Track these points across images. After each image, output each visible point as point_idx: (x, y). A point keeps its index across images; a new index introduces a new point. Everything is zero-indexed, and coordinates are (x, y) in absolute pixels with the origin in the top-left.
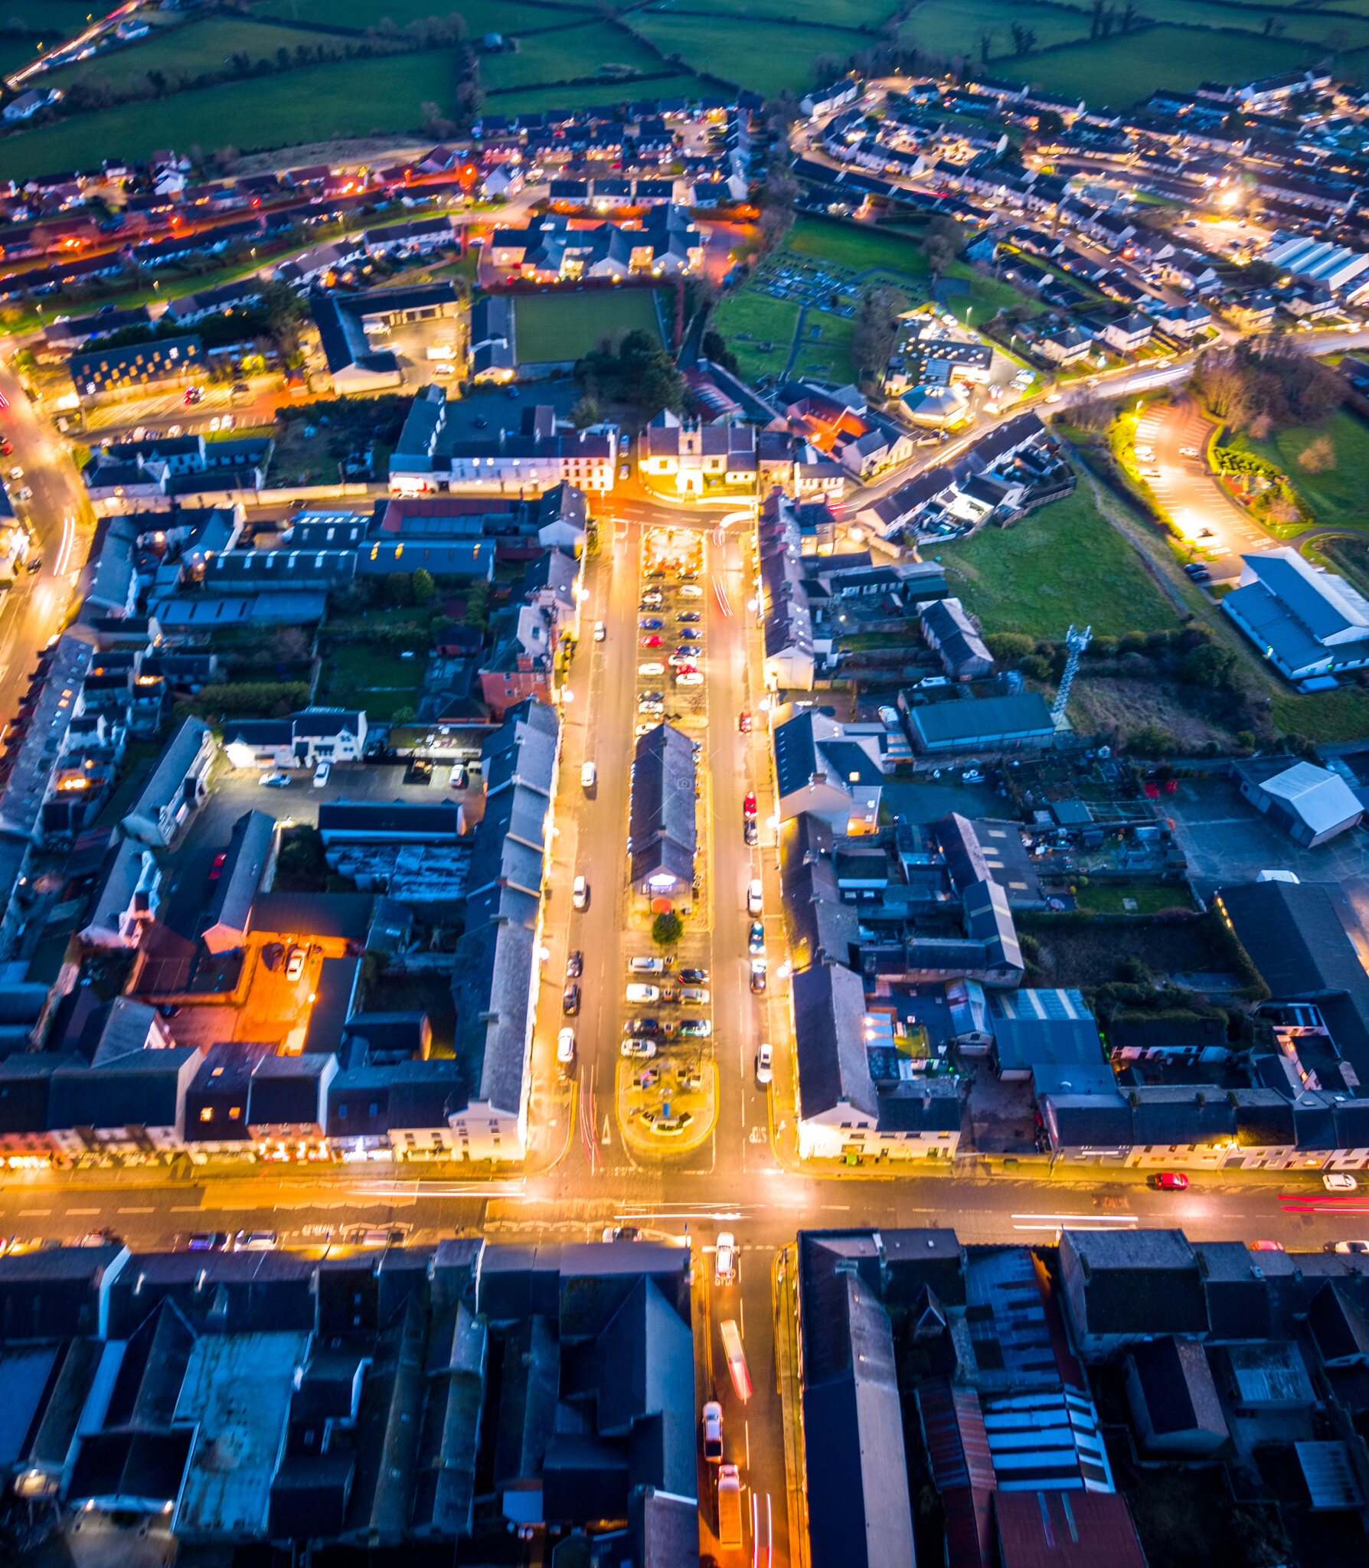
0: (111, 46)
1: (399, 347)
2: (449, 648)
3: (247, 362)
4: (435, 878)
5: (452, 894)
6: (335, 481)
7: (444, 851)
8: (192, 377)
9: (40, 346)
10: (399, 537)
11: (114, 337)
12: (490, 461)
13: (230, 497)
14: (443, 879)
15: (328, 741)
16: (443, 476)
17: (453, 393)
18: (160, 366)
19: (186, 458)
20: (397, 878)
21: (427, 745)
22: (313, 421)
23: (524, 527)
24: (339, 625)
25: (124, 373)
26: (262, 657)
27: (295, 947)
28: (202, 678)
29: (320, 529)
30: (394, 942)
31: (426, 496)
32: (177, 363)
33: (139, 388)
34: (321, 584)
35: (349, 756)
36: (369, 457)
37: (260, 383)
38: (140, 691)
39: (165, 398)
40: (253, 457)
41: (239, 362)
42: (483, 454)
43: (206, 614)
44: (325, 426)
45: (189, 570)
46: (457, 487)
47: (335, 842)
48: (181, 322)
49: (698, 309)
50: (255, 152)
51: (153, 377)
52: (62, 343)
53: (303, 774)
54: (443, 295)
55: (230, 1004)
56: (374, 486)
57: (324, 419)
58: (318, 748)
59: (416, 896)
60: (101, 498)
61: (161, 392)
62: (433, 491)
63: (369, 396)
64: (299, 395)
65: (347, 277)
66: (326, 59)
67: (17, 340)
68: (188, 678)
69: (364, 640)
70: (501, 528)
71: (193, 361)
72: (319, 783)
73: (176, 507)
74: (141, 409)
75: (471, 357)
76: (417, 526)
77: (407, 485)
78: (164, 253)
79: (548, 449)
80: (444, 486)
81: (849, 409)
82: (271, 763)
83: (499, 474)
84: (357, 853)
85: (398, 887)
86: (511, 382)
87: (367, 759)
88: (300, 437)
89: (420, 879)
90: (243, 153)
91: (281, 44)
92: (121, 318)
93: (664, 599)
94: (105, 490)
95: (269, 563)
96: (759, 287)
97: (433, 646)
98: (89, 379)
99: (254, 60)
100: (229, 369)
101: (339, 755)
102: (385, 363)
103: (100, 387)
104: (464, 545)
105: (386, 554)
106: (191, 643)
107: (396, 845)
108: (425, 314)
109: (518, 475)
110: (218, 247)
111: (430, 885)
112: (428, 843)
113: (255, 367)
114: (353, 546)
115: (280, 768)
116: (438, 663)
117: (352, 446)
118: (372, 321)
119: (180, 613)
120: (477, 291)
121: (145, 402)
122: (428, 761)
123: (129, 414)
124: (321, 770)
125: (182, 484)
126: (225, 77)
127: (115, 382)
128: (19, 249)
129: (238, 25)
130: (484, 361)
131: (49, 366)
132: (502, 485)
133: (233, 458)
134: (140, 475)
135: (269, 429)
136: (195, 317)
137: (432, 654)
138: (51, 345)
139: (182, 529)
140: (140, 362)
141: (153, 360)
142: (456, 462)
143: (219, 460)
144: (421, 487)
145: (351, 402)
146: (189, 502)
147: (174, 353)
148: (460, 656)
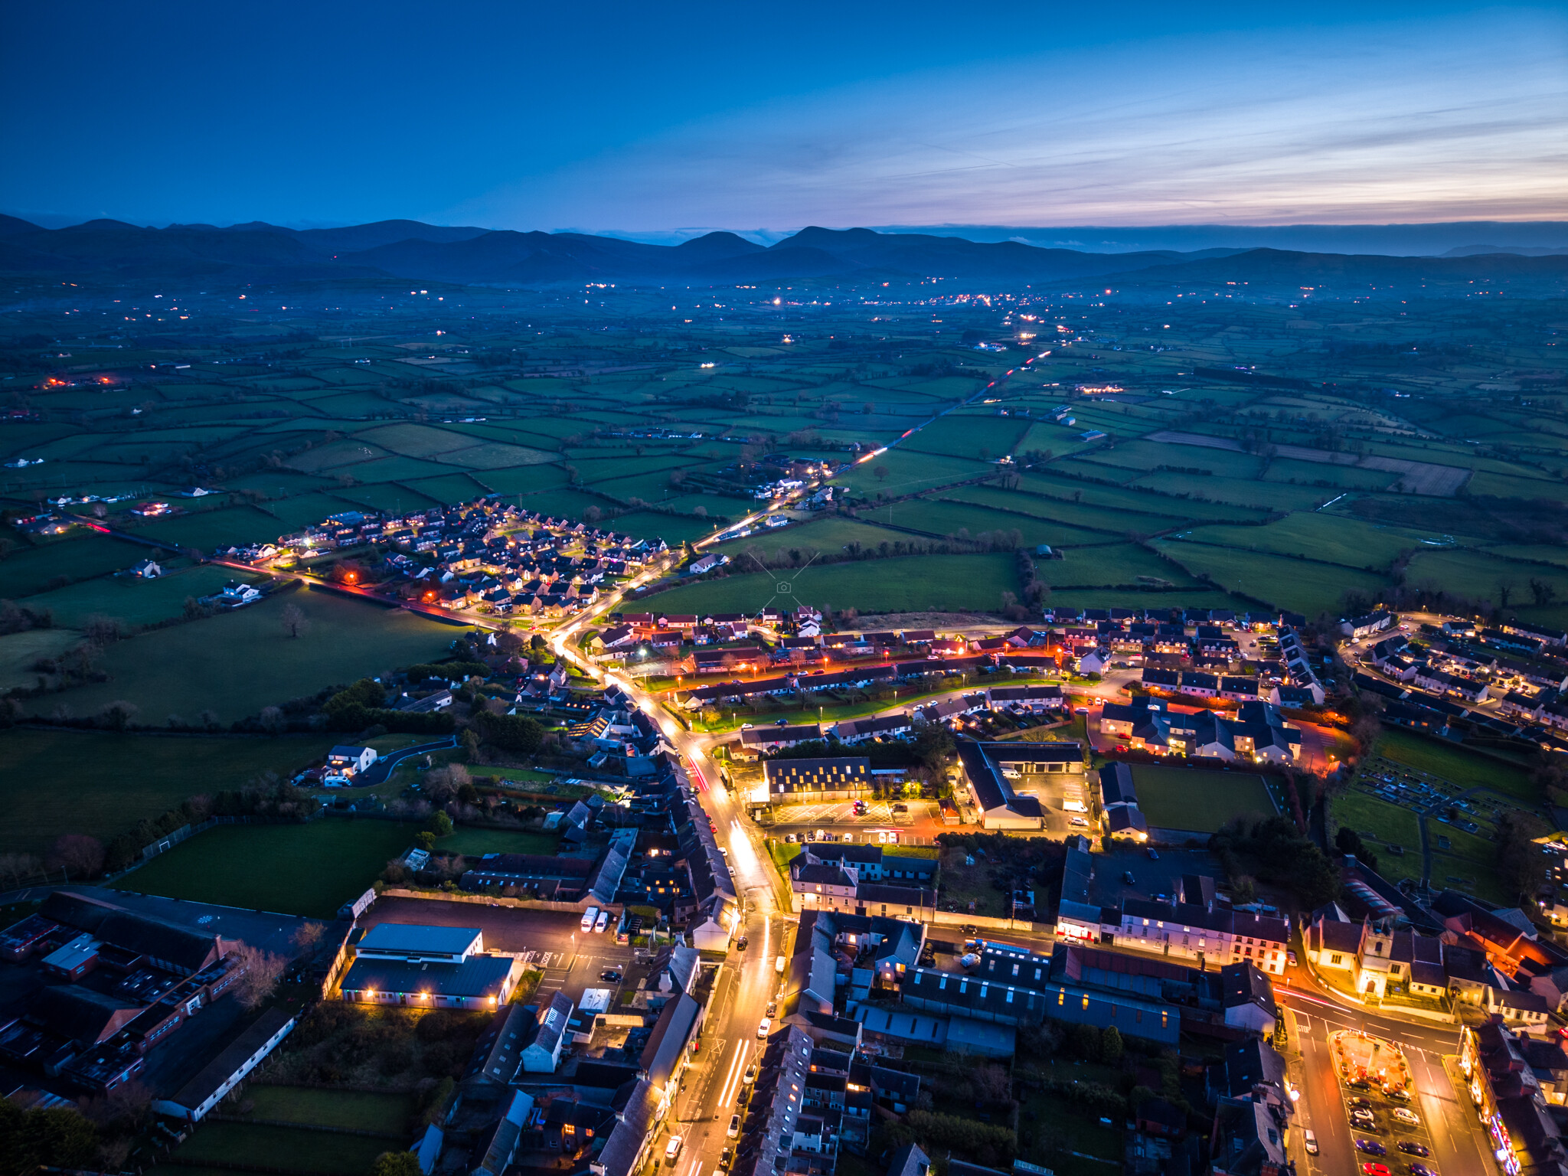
0: (763, 530)
1: (1033, 790)
2: (1150, 1123)
3: (907, 787)
6: (1005, 914)
8: (860, 791)
9: (735, 745)
10: (1083, 986)
11: (797, 747)
12: (1160, 924)
13: (909, 911)
16: (1110, 929)
17: (1097, 845)
18: (836, 778)
19: (868, 866)
22: (971, 852)
23: (1206, 1000)
24: (1031, 1070)
25: (808, 779)
28: (908, 1098)
29: (1004, 962)
31: (1089, 945)
32: (850, 778)
33: (818, 794)
34: (1010, 1020)
36: (1031, 894)
37: (916, 806)
38: (851, 1099)
39: (836, 806)
40: (922, 876)
41: (901, 785)
42: (1154, 916)
43: (900, 1028)
44: (982, 857)
45: (878, 978)
46: (1121, 941)
48: (845, 742)
49: (1314, 802)
50: (869, 614)
51: (830, 787)
52: (753, 746)
54: (1070, 754)
56: (1040, 926)
57: (981, 851)
60: (803, 891)
61: (834, 800)
62: (1096, 941)
63: (1022, 835)
64: (950, 824)
65: (973, 724)
66: (913, 552)
67: (714, 737)
68: (895, 1095)
69: (1060, 1093)
71: (862, 778)
73: (861, 911)
74: (818, 812)
75: (1105, 815)
76: (1097, 978)
77: (1071, 931)
78: (819, 685)
79: (1220, 924)
80: (1107, 938)
83: (1167, 938)
86: (1148, 844)
88: (961, 864)
90: (860, 614)
91: (884, 540)
92: (798, 733)
93: (1377, 1119)
94: (807, 884)
95: (963, 989)
97: (1132, 1118)
98: (781, 780)
99: (863, 548)
100: (892, 790)
102: (1029, 807)
103: (789, 789)
104: (1151, 1010)
105: (1073, 1002)
108: (1052, 768)
109: (1186, 942)
110: (860, 684)
113: (912, 792)
114: (1039, 986)
116: (1139, 1139)
117: (1014, 882)
118: (1008, 768)
120: (1095, 755)
121: (820, 807)
123: (808, 815)
125: (869, 891)
126: (841, 558)
127: (800, 786)
128: (708, 666)
129: (849, 524)
130: (1119, 820)
131: (739, 763)
132: (1166, 948)
133: (904, 874)
134: (840, 876)
135: (931, 851)
136: (854, 740)
137: (1131, 1126)
138: (745, 746)
139: (873, 935)
140: (822, 773)
141: (831, 773)
142: (1126, 918)
143: (892, 873)
144: (1085, 935)
145: (1006, 839)
146: (874, 909)
147: (848, 769)
148: (1161, 1136)
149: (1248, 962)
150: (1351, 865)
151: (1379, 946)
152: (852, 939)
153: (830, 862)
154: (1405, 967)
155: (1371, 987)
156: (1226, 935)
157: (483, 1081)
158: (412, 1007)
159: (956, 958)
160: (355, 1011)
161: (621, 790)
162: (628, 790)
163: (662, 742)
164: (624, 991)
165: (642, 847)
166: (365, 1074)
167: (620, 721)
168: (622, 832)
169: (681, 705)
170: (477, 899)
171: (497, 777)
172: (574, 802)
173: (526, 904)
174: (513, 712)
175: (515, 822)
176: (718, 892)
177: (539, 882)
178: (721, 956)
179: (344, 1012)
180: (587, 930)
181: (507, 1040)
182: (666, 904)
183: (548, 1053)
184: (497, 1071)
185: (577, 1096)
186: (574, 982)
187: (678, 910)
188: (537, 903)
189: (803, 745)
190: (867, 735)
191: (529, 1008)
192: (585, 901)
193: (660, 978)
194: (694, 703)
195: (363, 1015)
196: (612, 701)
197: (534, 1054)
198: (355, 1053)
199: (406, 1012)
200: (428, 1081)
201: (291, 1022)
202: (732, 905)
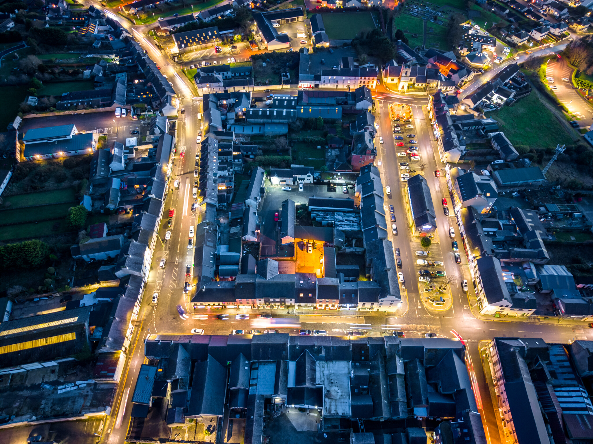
1: (285, 31)
2: (333, 145)
3: (236, 37)
4: (349, 223)
5: (356, 228)
6: (280, 83)
7: (350, 214)
8: (217, 42)
9: (157, 29)
10: (309, 105)
11: (185, 26)
12: (335, 77)
13: (244, 88)
14: (352, 224)
15: (303, 176)
16: (317, 82)
17: (311, 51)
18: (205, 38)
19: (225, 73)
20: (336, 222)
21: (334, 179)
22: (264, 61)
23: (350, 102)
24: (294, 136)
25: (194, 40)
26: (273, 147)
27: (308, 243)
28: (254, 153)
29: (281, 101)
30: (342, 242)
31: (311, 90)
32: (211, 37)
33: (199, 46)
34: (285, 121)
35: (308, 182)
36: (288, 74)
37: (240, 45)
38: (235, 157)
39: (208, 50)
40: (247, 73)
41: (233, 37)
42: (332, 75)
43: (248, 131)
44: (269, 62)
45: (237, 115)
46: (322, 86)
47: (313, 210)
48: (206, 20)
49: (388, 21)
51: (204, 42)
52: (166, 28)
53: (294, 187)
54: (298, 13)
55: (292, 260)
56: (292, 85)
57: (268, 60)
58: (299, 179)
59: (344, 229)
60: (202, 87)
61: (206, 48)
62: (313, 88)
63: (283, 51)
64: (255, 51)
65: (258, 5)
67: (147, 26)
68: (250, 153)
69: (304, 142)
70: (340, 102)
71: (216, 36)
72: (301, 190)
73: (226, 91)
74: (201, 54)
75: (313, 38)
76: (314, 101)
77: (304, 85)
79: (355, 74)
80: (317, 86)
81: (452, 60)
82: (285, 183)
83: (337, 82)
84: (321, 214)
85: (337, 225)
86: (330, 47)
87: (314, 183)
88: (261, 66)
89: (344, 223)
92: (184, 19)
93: (401, 129)
94: (203, 84)
95: (268, 113)
96: (407, 12)
97: (327, 144)
98: (182, 42)
100: (229, 40)
101: (306, 181)
102: (284, 39)
103: (186, 46)
104: (332, 108)
105: (306, 111)
106: (244, 141)
107: (334, 212)
108: (292, 20)
109: (344, 82)
111: (348, 225)
112: (344, 212)
113: (238, 39)
114: (294, 108)
115: (287, 185)
116: (330, 150)
117: (282, 70)
118: (275, 23)
119: (239, 130)
120: (308, 12)
121: (201, 52)
122: (335, 184)
123: (197, 56)
124: (301, 186)
125: (228, 83)
127: (191, 44)
130: (319, 39)
131: (162, 37)
132: (337, 86)
133: (240, 74)
134: (215, 79)
135: (249, 63)
136: (210, 19)
137: (327, 147)
138: (162, 29)
139: (232, 99)
140: (199, 36)
141: (203, 36)
142: (323, 77)
143: (235, 74)
144: (309, 86)
145: (277, 53)
146: (231, 90)
147: (210, 33)
148: (336, 148)
149: (364, 86)
150: (400, 44)
151: (406, 73)
152: (225, 102)
153: (210, 74)
154: (414, 78)
155: (403, 88)
156: (357, 77)
157: (98, 178)
158: (58, 158)
159: (264, 103)
160: (35, 164)
161: (113, 57)
162: (116, 56)
163: (124, 32)
164: (141, 137)
165: (130, 81)
166: (50, 184)
167: (101, 24)
168: (119, 75)
169: (127, 12)
170: (67, 113)
171: (53, 59)
172: (94, 65)
173: (89, 111)
174: (47, 26)
175: (70, 78)
176: (168, 93)
177: (91, 101)
178: (176, 117)
179: (31, 166)
180: (119, 117)
181: (102, 162)
182: (148, 101)
183: (119, 164)
184: (102, 173)
185: (137, 175)
186: (121, 137)
187: (154, 103)
188: (94, 109)
189: (188, 25)
190: (215, 16)
191: (106, 149)
192: (114, 106)
193: (154, 130)
194: (132, 11)
195: (39, 165)
196: (93, 14)
197: (115, 165)
198: (43, 178)
199: (56, 160)
200: (76, 182)
201: (10, 173)
202: (175, 97)
